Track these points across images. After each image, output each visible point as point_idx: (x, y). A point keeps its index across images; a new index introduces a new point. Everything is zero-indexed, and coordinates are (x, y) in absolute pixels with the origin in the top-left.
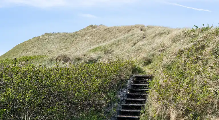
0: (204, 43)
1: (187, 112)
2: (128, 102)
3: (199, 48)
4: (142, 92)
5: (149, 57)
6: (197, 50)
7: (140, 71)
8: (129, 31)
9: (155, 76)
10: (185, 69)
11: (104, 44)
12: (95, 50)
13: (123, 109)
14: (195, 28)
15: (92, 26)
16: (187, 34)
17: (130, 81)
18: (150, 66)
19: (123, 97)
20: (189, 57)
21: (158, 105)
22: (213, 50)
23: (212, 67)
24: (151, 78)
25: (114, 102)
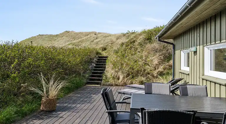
0: (134, 39)
1: (128, 75)
2: (95, 70)
3: (132, 42)
4: (102, 65)
5: (104, 47)
6: (131, 43)
7: (100, 54)
8: (88, 35)
9: (109, 56)
10: (125, 53)
11: (74, 41)
12: (69, 44)
13: (92, 74)
14: (128, 32)
15: (67, 31)
16: (124, 35)
17: (95, 59)
18: (106, 51)
19: (92, 67)
20: (127, 47)
21: (113, 71)
22: (139, 43)
23: (139, 52)
24: (107, 57)
25: (87, 70)
